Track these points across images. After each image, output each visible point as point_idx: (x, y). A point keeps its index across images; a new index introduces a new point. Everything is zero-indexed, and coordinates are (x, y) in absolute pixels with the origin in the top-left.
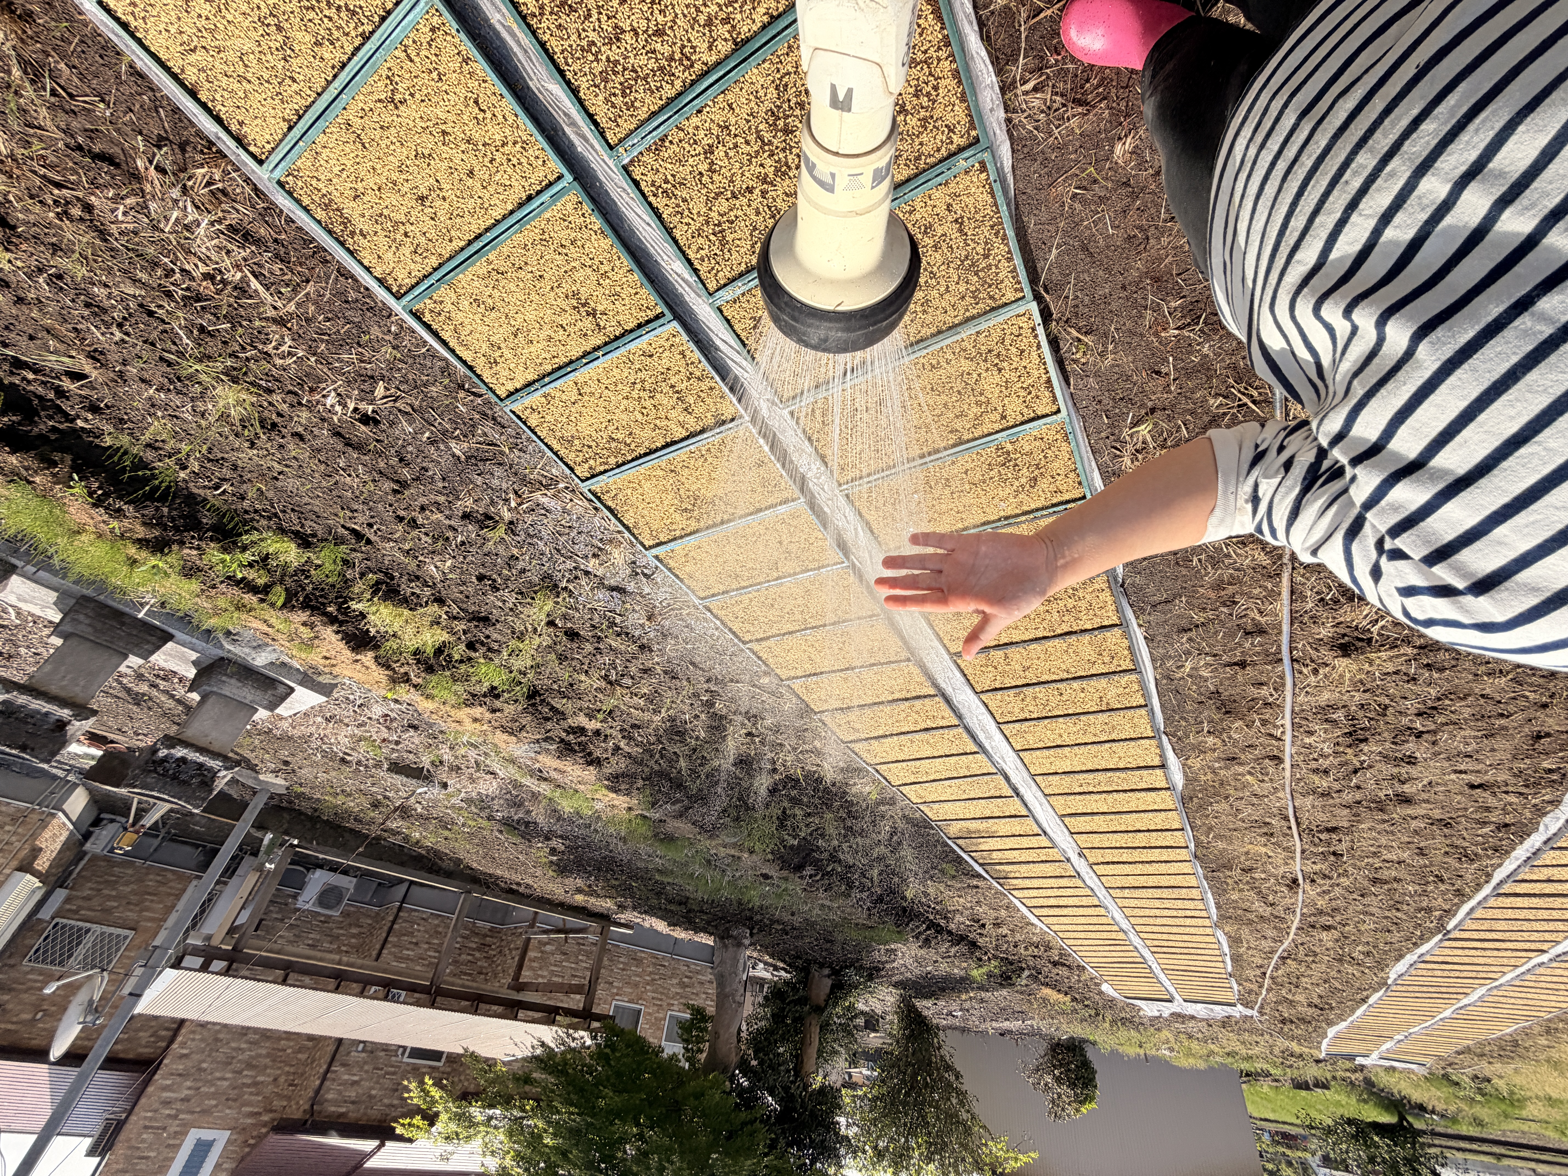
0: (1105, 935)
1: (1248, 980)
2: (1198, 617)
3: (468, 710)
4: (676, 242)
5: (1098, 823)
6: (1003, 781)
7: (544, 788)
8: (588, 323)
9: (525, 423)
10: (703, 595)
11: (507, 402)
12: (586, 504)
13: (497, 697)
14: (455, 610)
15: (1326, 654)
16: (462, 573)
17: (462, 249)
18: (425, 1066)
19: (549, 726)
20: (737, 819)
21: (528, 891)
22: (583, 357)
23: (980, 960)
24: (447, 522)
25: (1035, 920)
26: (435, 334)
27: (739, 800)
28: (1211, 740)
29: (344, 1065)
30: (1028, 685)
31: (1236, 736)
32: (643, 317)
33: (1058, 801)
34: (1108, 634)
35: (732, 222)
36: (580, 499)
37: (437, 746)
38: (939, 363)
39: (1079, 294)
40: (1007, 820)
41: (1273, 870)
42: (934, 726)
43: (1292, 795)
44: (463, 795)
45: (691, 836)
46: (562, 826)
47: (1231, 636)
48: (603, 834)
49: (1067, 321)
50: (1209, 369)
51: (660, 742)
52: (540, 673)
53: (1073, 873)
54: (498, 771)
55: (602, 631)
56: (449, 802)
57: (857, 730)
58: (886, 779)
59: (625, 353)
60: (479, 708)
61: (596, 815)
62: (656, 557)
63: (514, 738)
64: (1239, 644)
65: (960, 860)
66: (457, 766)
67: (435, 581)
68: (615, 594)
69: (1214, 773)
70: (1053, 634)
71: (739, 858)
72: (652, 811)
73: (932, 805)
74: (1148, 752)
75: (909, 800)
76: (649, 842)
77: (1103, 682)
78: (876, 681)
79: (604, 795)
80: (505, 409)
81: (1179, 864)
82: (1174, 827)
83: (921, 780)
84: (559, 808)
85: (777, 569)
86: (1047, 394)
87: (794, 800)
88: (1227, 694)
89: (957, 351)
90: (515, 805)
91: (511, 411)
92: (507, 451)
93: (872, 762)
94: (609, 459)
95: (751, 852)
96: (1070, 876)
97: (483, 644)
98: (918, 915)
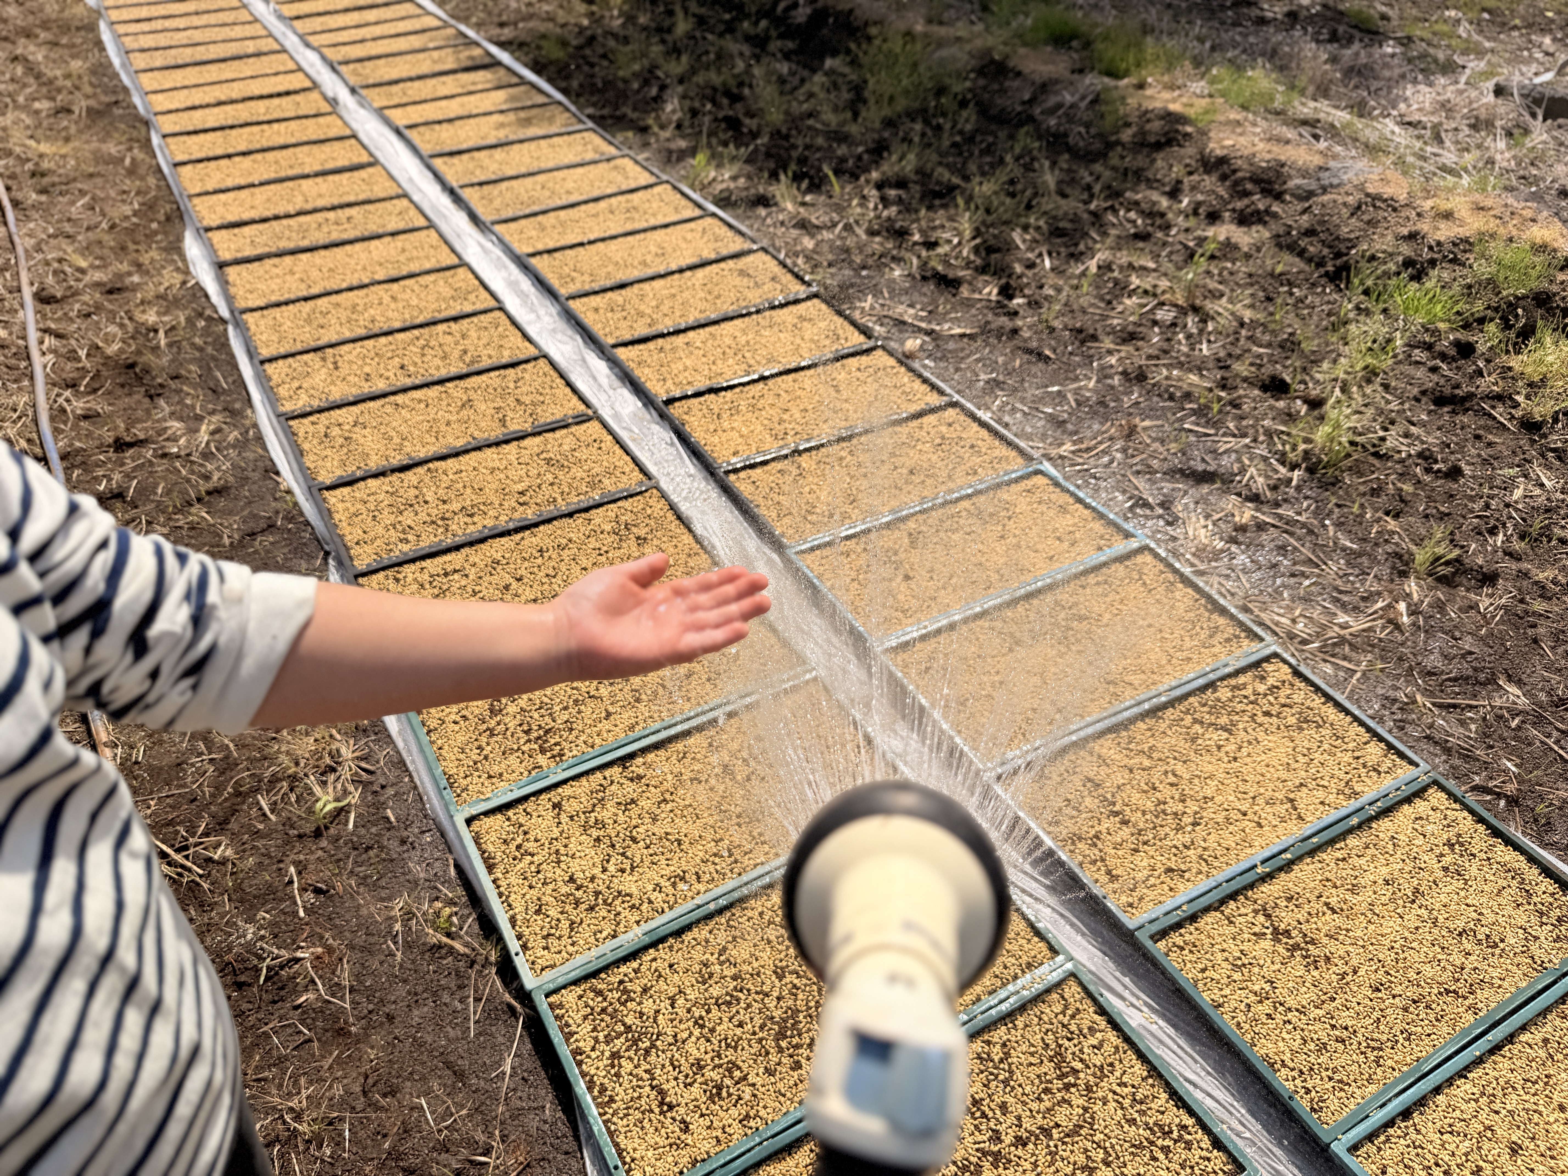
2: (199, 513)
3: (1463, 232)
4: (1141, 1056)
6: (480, 211)
7: (1307, 108)
8: (1286, 918)
9: (1390, 746)
10: (1039, 480)
11: (1424, 780)
12: (1265, 617)
13: (1408, 263)
14: (1499, 413)
16: (1491, 478)
17: (1523, 1028)
19: (1305, 220)
20: (941, 91)
22: (1291, 863)
24: (1525, 566)
27: (939, 128)
28: (151, 317)
30: (461, 377)
31: (112, 329)
32: (1189, 934)
33: (382, 188)
34: (339, 473)
35: (1046, 1091)
36: (1277, 624)
37: (1519, 164)
38: (674, 885)
39: (459, 1007)
40: (464, 146)
41: (23, 116)
42: (610, 294)
43: (12, 242)
44: (1463, 79)
45: (1022, 51)
46: (1267, 40)
47: (145, 489)
48: (1187, 35)
49: (473, 963)
50: (242, 901)
51: (1094, 214)
52: (1329, 315)
53: (343, 69)
54: (1397, 129)
55: (1220, 399)
56: (1489, 62)
57: (742, 273)
58: (683, 194)
59: (1215, 872)
60: (1442, 239)
61: (1203, 69)
62: (1128, 535)
63: (1371, 190)
64: (129, 477)
65: (538, 68)
66: (1478, 131)
67: (1541, 460)
68: (1200, 467)
69: (139, 266)
70: (431, 465)
71: (930, 21)
72: (1099, 87)
73: (597, 157)
74: (248, 286)
75: (637, 162)
76: (1099, 30)
77: (337, 393)
78: (719, 362)
79: (1191, 105)
80: (1429, 768)
81: (173, 107)
82: (189, 167)
83: (620, 198)
84: (1274, 76)
85: (910, 534)
86: (491, 848)
87: (841, 137)
88: (137, 397)
89: (645, 906)
90: (1359, 71)
91: (1417, 765)
92: (1419, 697)
93: (709, 220)
94: (1229, 694)
95: (909, 34)
96: (347, 63)
97: (1443, 356)
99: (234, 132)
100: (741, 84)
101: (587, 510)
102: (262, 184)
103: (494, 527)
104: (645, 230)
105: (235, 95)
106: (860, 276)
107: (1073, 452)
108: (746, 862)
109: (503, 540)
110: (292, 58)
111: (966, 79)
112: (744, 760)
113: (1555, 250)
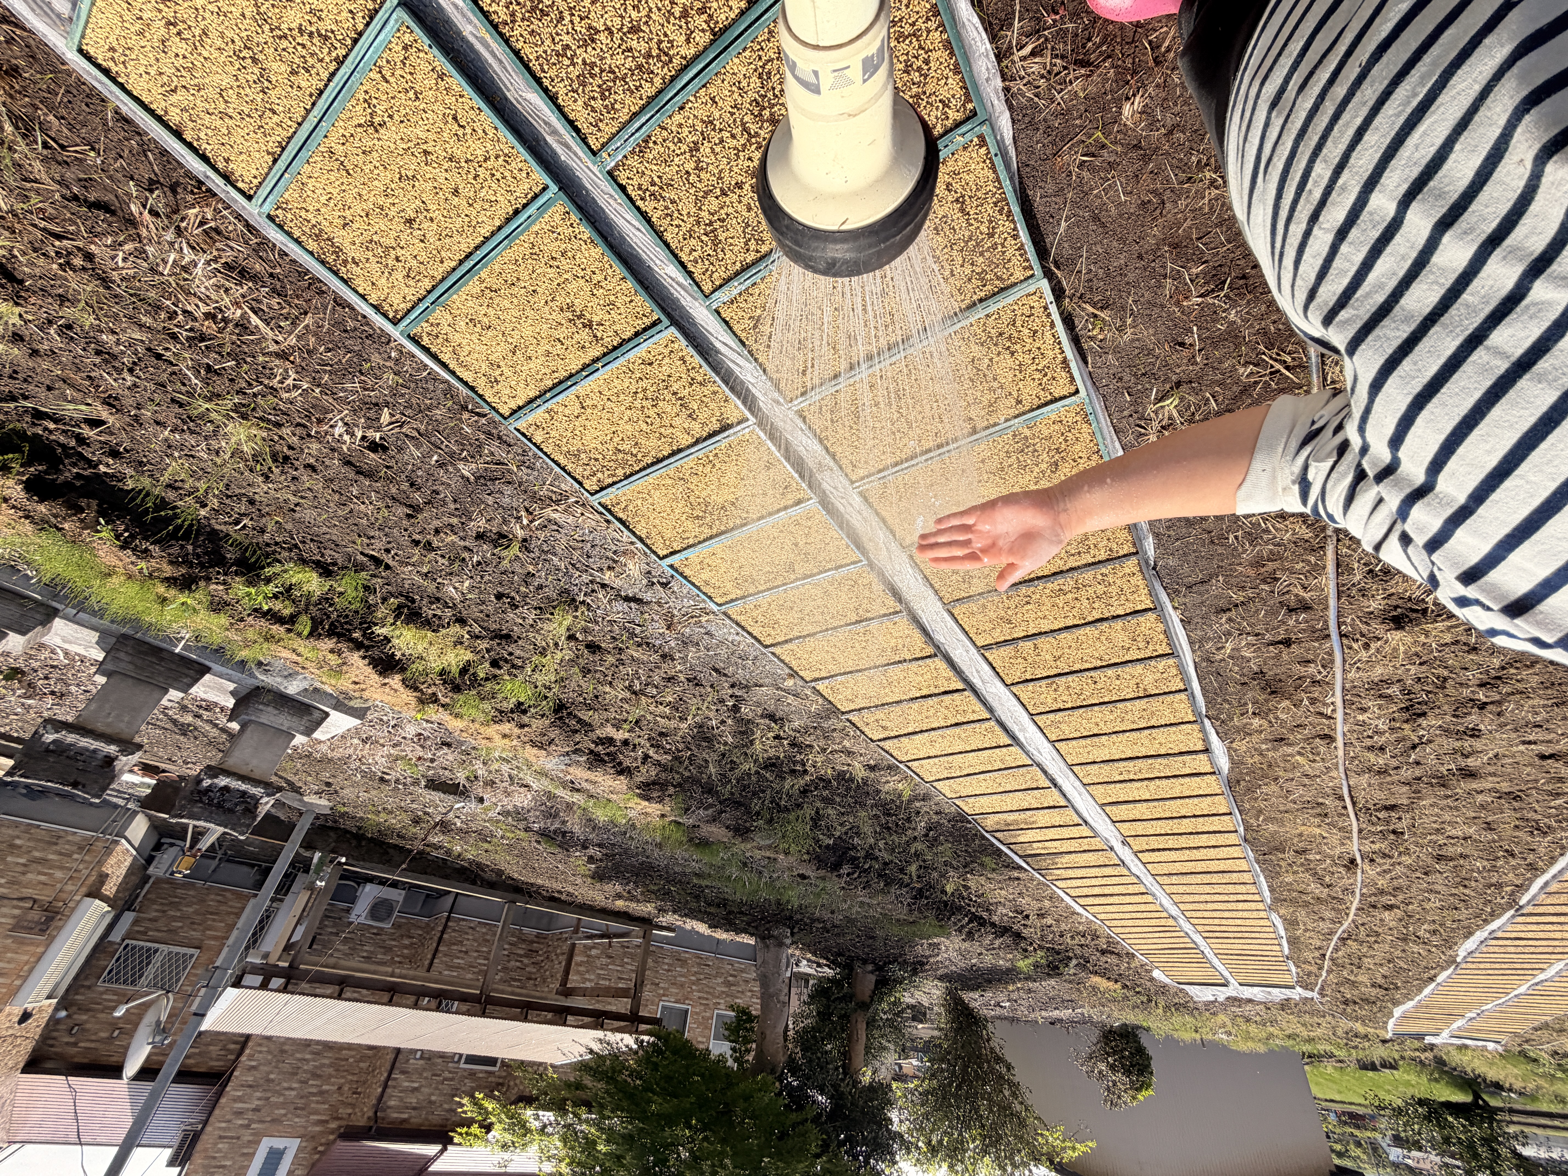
0: (1154, 922)
1: (1306, 962)
2: (1237, 597)
3: (497, 727)
4: (667, 245)
5: (1140, 811)
6: (1040, 773)
7: (577, 798)
8: (584, 335)
9: (530, 440)
10: (719, 600)
11: (511, 420)
12: (598, 516)
13: (524, 712)
14: (477, 629)
15: (1377, 627)
16: (481, 593)
17: (454, 269)
18: (481, 1071)
19: (578, 737)
20: (770, 821)
21: (570, 899)
22: (582, 370)
23: (1026, 950)
24: (462, 543)
25: (1080, 910)
26: (435, 357)
27: (772, 801)
28: (1256, 722)
29: (403, 1072)
30: (1060, 675)
31: (1283, 716)
32: (640, 324)
33: (1098, 790)
34: (1141, 619)
35: (723, 220)
36: (591, 513)
37: (471, 761)
39: (1092, 267)
40: (1046, 811)
41: (1329, 851)
42: (965, 721)
43: (1346, 774)
44: (499, 807)
45: (726, 840)
46: (597, 835)
47: (1273, 614)
48: (639, 841)
49: (1081, 297)
50: (1236, 336)
51: (688, 748)
52: (565, 686)
53: (1117, 862)
54: (532, 784)
55: (622, 643)
56: (487, 815)
57: (884, 728)
58: (918, 775)
59: (625, 363)
60: (507, 724)
61: (630, 823)
62: (671, 566)
63: (544, 752)
64: (1283, 622)
65: (999, 852)
66: (491, 780)
67: (455, 602)
68: (632, 605)
69: (1261, 754)
70: (1083, 622)
71: (775, 860)
72: (685, 817)
73: (967, 799)
74: (1190, 737)
75: (944, 795)
76: (685, 847)
77: (1139, 668)
79: (636, 804)
80: (509, 428)
81: (1228, 849)
82: (1221, 812)
83: (955, 775)
84: (594, 816)
85: (793, 571)
86: (1064, 374)
87: (826, 800)
88: (1272, 673)
90: (551, 815)
91: (515, 429)
92: (515, 469)
93: (904, 760)
94: (617, 471)
95: (787, 853)
96: (1114, 865)
97: (506, 661)
98: (960, 908)
99: (1190, 831)
100: (881, 834)
102: (1175, 798)
103: (1046, 582)
104: (941, 756)
106: (818, 723)
110: (1148, 871)
111: (756, 827)
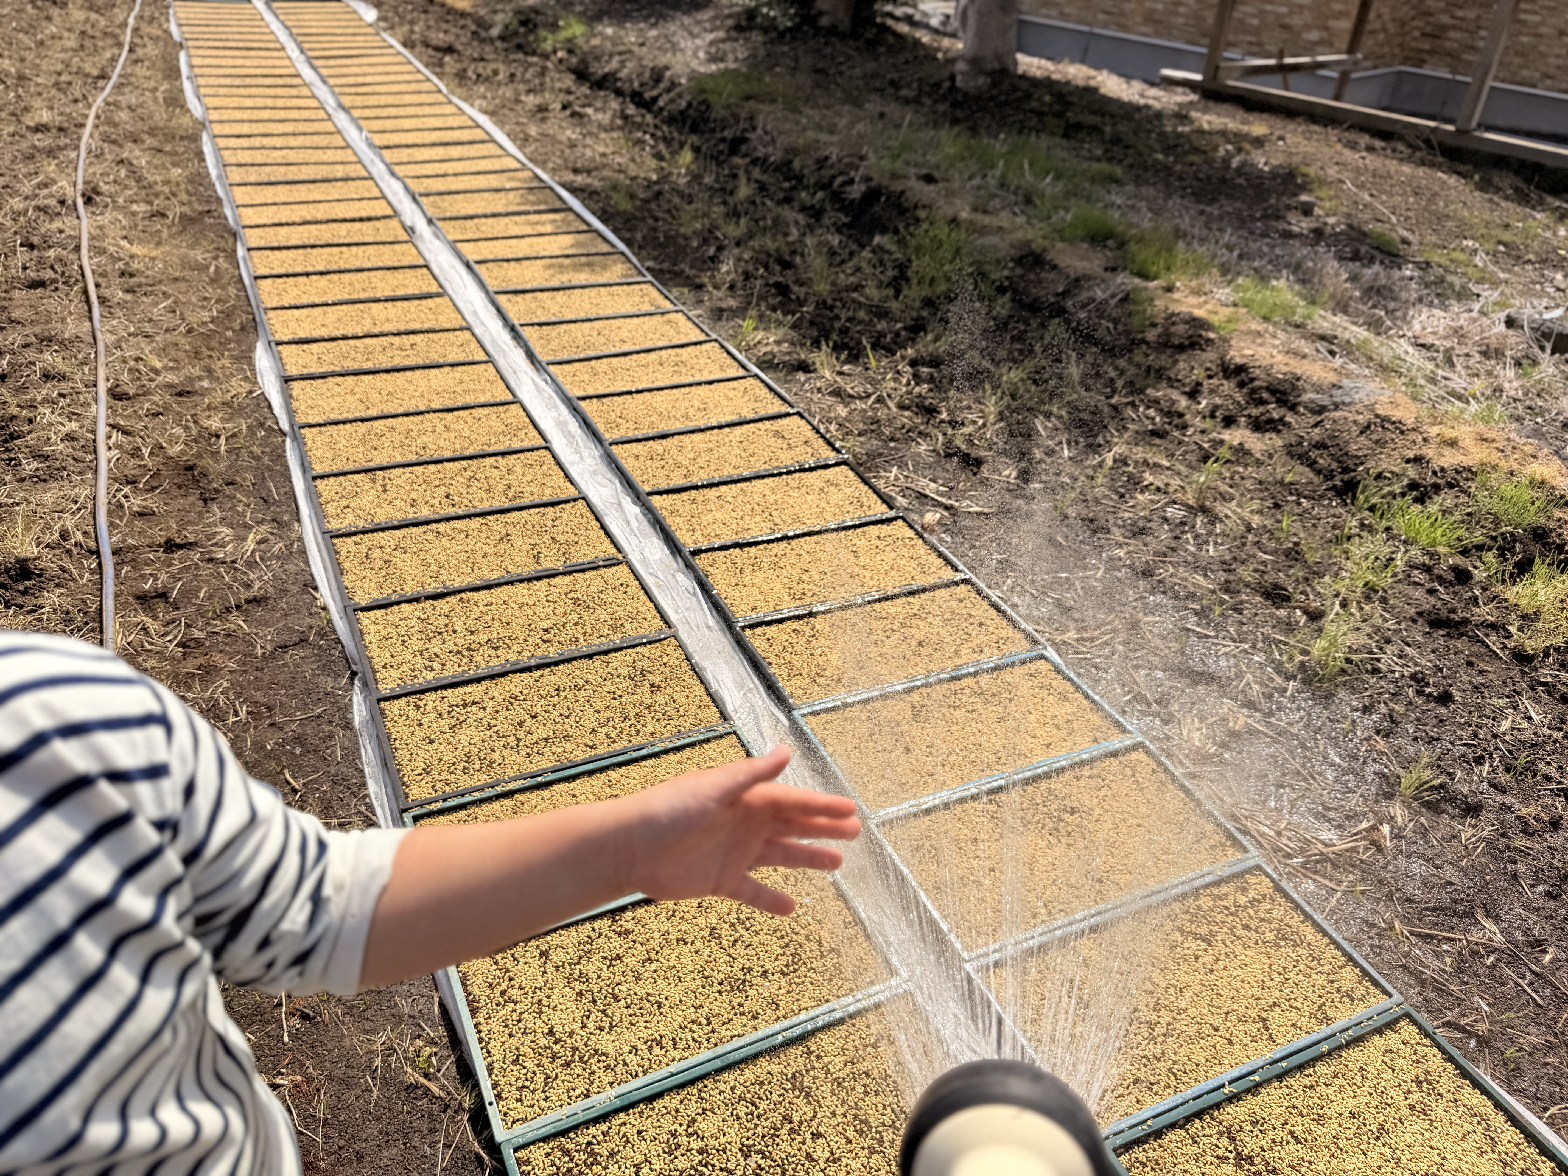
0: (372, 100)
1: (155, 39)
2: (237, 621)
3: (1466, 461)
5: (384, 285)
6: (537, 350)
7: (1326, 322)
8: (1251, 1144)
9: (1365, 973)
10: (1042, 665)
11: (1397, 1011)
12: (1251, 826)
13: (1413, 486)
14: (1493, 641)
15: (50, 563)
16: (1480, 707)
19: (1316, 434)
21: (1351, 136)
22: (1258, 1085)
23: (570, 51)
24: (1508, 800)
25: (483, 120)
26: (1531, 1137)
28: (215, 423)
30: (502, 512)
31: (178, 431)
32: (1152, 1151)
33: (447, 319)
34: (375, 595)
36: (1263, 835)
37: (1526, 394)
38: (650, 1049)
39: (429, 1152)
40: (529, 286)
41: (120, 217)
42: (651, 443)
43: (94, 338)
44: (1477, 306)
45: (1059, 245)
46: (1292, 254)
47: (188, 592)
48: (1217, 242)
49: (447, 1107)
51: (1114, 408)
52: (1334, 527)
53: (423, 200)
54: (1411, 350)
55: (1222, 602)
56: (1502, 293)
57: (778, 434)
58: (729, 353)
59: (1183, 1087)
60: (1446, 466)
61: (1229, 277)
62: (1124, 730)
63: (1380, 412)
64: (174, 578)
65: (605, 217)
66: (1488, 358)
67: (1530, 693)
69: (210, 371)
70: (463, 595)
71: (975, 209)
72: (1129, 287)
73: (652, 309)
74: (310, 402)
75: (689, 318)
76: (1134, 231)
77: (383, 516)
78: (747, 518)
79: (1216, 313)
80: (1402, 999)
81: (261, 222)
82: (269, 281)
83: (670, 351)
84: (1297, 287)
85: (914, 707)
86: (476, 991)
87: (881, 313)
88: (192, 499)
89: (620, 1067)
90: (1378, 291)
91: (1390, 996)
92: (1397, 925)
93: (751, 381)
94: (1211, 904)
95: (954, 221)
96: (427, 195)
97: (1441, 580)
98: (671, 120)
99: (315, 251)
100: (793, 253)
101: (606, 653)
102: (334, 304)
103: (517, 662)
104: (690, 385)
105: (319, 217)
106: (887, 447)
107: (1078, 640)
108: (723, 1033)
109: (524, 676)
110: (377, 185)
111: (1005, 267)
112: (732, 925)
113: (1553, 488)
